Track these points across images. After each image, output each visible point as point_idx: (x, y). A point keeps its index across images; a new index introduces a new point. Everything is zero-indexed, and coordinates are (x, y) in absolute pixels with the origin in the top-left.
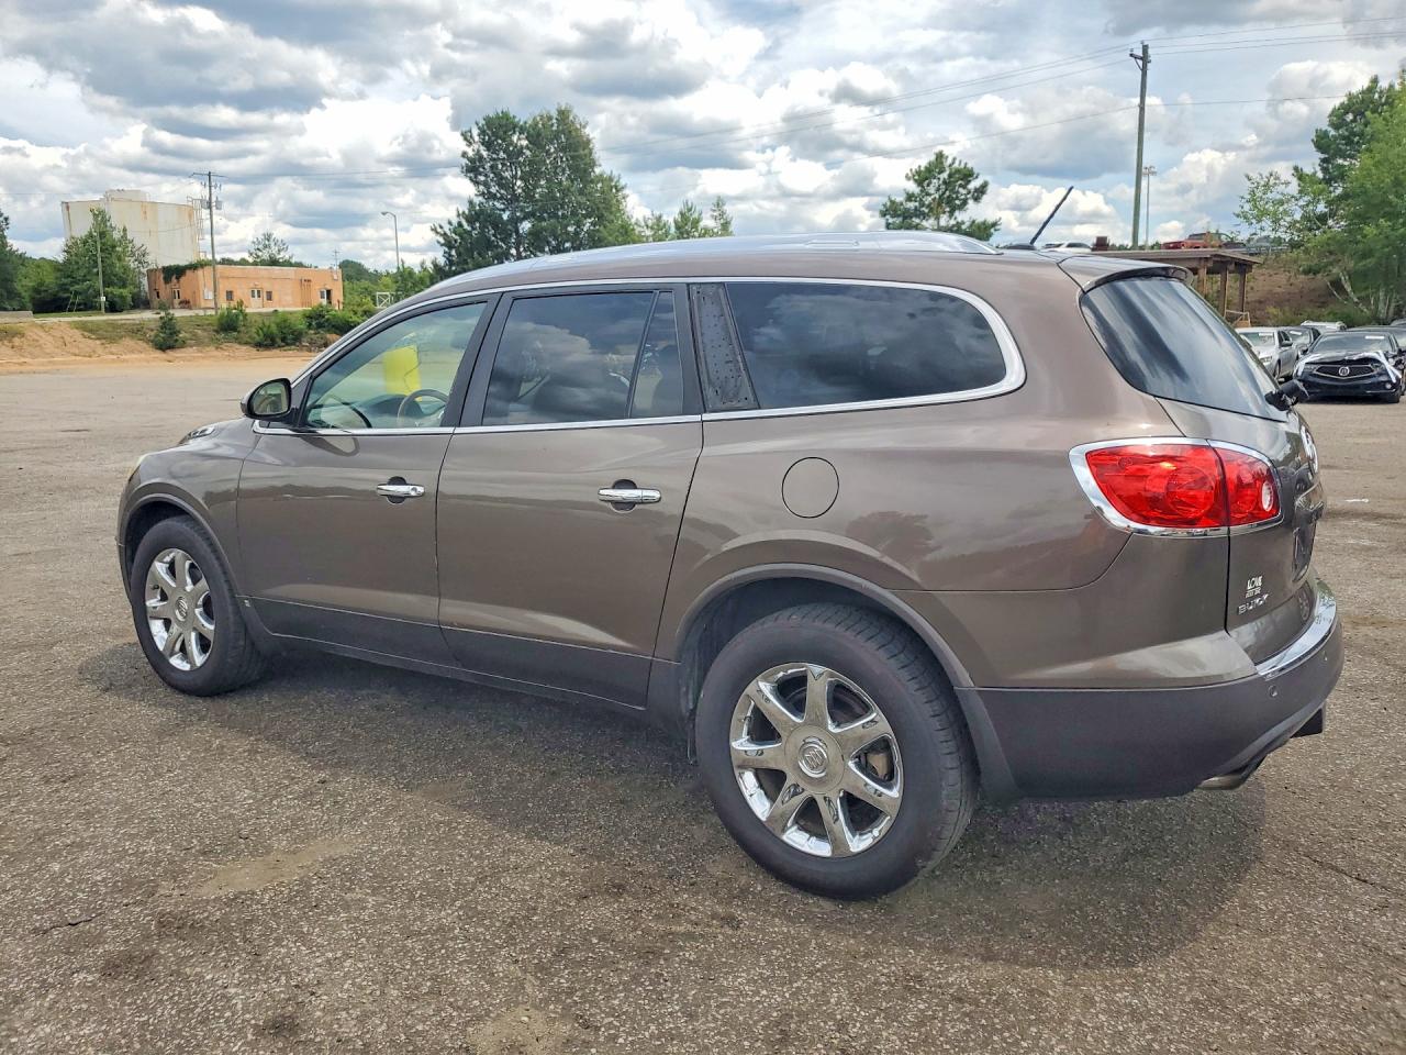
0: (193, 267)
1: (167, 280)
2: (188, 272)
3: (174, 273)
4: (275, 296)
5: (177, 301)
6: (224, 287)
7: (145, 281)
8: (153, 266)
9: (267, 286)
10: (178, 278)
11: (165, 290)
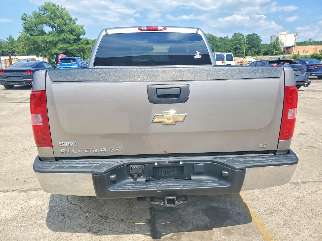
0: (292, 47)
1: (287, 49)
2: (291, 48)
3: (288, 48)
4: (308, 52)
5: (288, 53)
6: (298, 50)
7: (283, 49)
8: (285, 46)
9: (307, 50)
10: (289, 49)
11: (286, 51)
